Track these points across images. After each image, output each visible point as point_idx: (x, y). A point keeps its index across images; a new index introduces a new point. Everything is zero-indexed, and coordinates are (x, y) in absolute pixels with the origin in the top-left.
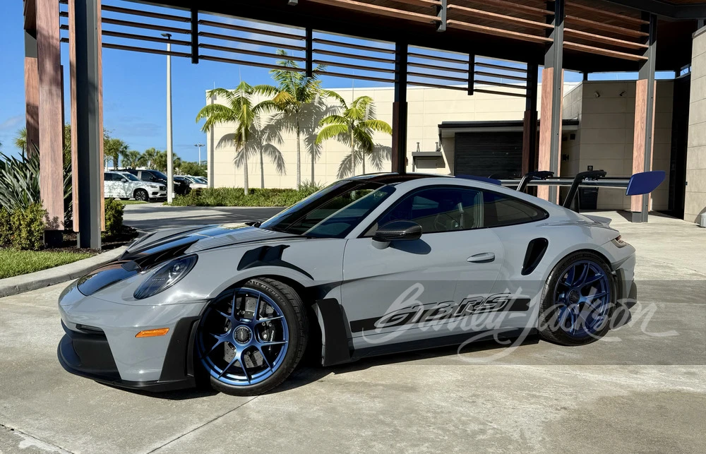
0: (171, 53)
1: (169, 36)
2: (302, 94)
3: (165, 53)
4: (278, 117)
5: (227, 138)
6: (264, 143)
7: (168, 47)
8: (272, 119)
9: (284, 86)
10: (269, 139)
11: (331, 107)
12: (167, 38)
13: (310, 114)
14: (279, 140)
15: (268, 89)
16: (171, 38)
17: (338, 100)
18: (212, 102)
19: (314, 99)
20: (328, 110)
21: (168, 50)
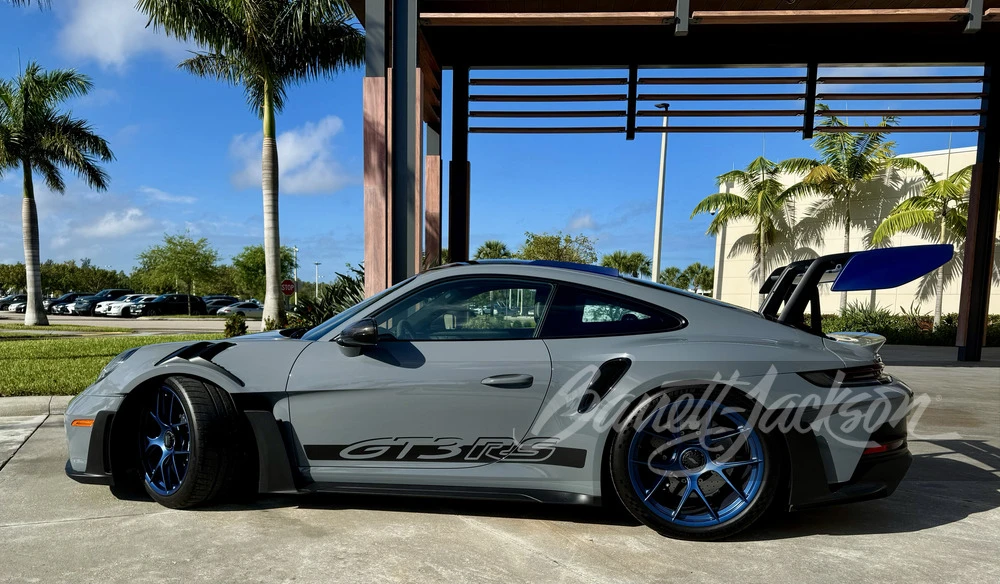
0: (668, 129)
1: (666, 106)
2: (858, 167)
3: (660, 129)
4: (823, 206)
5: (745, 241)
6: (799, 246)
7: (664, 122)
8: (813, 209)
9: (829, 157)
10: (805, 240)
11: (912, 182)
12: (664, 109)
13: (876, 197)
14: (818, 241)
15: (801, 164)
16: (669, 109)
17: (921, 171)
18: (728, 190)
19: (884, 171)
20: (907, 187)
21: (665, 125)
